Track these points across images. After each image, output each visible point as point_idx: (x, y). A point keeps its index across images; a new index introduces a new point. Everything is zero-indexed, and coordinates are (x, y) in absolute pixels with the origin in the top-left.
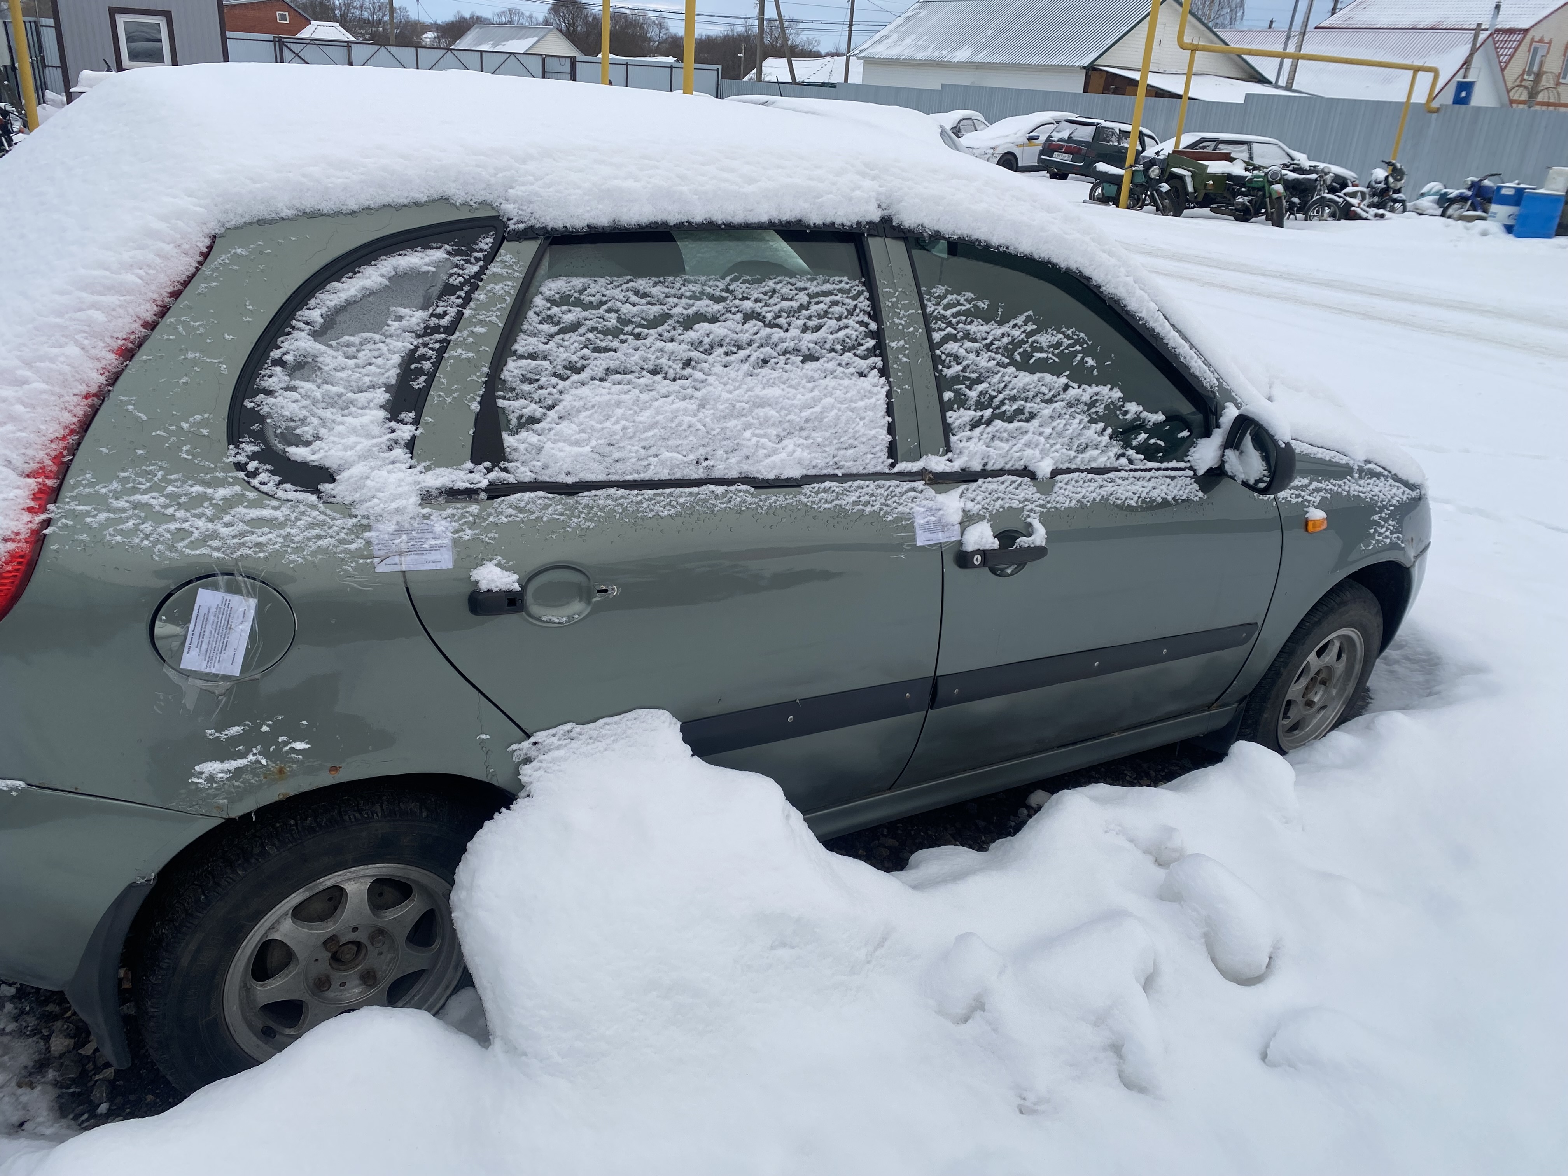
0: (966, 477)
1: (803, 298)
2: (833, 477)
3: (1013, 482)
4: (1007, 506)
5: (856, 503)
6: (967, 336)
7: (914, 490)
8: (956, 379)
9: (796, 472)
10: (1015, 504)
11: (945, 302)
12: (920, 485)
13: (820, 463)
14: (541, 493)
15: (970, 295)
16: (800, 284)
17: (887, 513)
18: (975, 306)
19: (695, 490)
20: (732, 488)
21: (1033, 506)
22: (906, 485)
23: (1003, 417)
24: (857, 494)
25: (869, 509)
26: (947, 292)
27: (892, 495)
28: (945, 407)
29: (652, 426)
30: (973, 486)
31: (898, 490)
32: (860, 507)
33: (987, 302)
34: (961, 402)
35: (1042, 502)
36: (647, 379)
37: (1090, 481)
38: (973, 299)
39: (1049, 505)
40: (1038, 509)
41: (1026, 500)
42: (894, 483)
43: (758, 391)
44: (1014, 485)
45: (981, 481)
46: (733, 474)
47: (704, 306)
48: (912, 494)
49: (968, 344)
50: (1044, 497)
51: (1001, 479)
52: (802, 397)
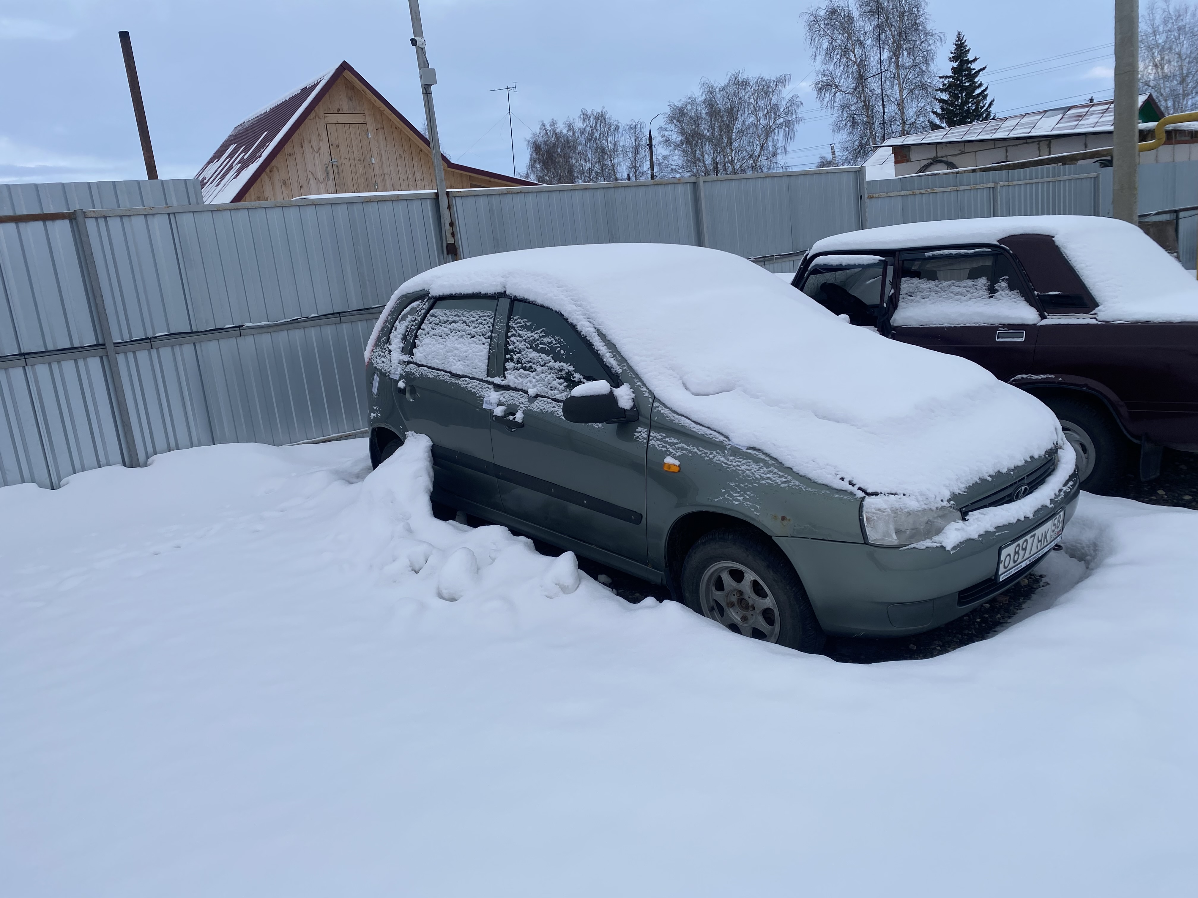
0: (507, 388)
1: (477, 317)
2: (468, 377)
3: (521, 395)
4: (514, 403)
5: (471, 387)
6: (520, 336)
7: (488, 388)
8: (513, 351)
9: (460, 373)
10: (517, 403)
11: (516, 322)
12: (491, 387)
13: (466, 371)
14: (415, 365)
15: (526, 320)
16: (478, 313)
17: (478, 393)
18: (526, 324)
19: (439, 372)
20: (446, 374)
21: (523, 406)
22: (487, 386)
23: (525, 369)
24: (472, 384)
25: (473, 390)
26: (519, 318)
27: (482, 388)
28: (507, 360)
29: (435, 351)
30: (507, 392)
31: (484, 387)
32: (472, 389)
33: (530, 323)
34: (512, 360)
35: (527, 405)
36: (438, 337)
37: (550, 403)
38: (526, 322)
39: (529, 408)
40: (524, 408)
41: (522, 403)
42: (484, 384)
43: (456, 345)
44: (521, 396)
45: (510, 391)
46: (448, 370)
47: (456, 318)
48: (487, 389)
49: (518, 338)
50: (529, 404)
51: (517, 392)
52: (465, 349)
